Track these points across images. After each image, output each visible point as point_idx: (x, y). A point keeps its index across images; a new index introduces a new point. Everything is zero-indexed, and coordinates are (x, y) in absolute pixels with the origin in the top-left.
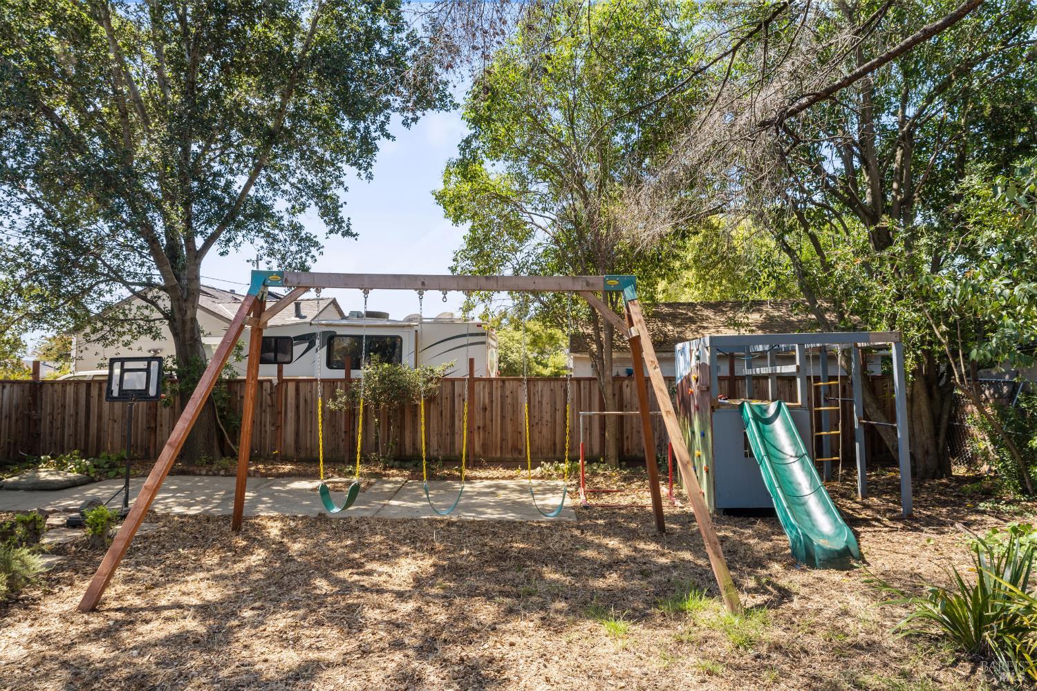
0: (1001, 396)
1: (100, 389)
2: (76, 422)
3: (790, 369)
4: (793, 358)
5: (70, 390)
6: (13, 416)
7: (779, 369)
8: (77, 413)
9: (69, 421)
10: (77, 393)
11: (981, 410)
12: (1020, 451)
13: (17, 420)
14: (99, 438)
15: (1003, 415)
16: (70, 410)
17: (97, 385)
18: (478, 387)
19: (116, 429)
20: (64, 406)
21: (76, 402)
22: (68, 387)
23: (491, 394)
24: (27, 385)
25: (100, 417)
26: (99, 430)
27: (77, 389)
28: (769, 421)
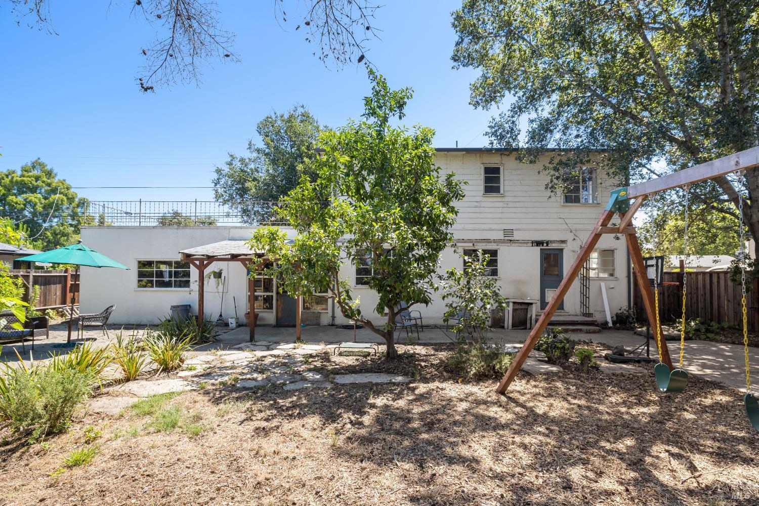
1: (719, 278)
2: (705, 300)
6: (666, 293)
8: (705, 294)
9: (701, 298)
10: (704, 280)
13: (669, 296)
14: (719, 311)
16: (701, 292)
17: (716, 275)
19: (730, 307)
20: (697, 288)
21: (705, 286)
22: (699, 276)
24: (675, 275)
25: (719, 297)
26: (719, 306)
27: (705, 278)
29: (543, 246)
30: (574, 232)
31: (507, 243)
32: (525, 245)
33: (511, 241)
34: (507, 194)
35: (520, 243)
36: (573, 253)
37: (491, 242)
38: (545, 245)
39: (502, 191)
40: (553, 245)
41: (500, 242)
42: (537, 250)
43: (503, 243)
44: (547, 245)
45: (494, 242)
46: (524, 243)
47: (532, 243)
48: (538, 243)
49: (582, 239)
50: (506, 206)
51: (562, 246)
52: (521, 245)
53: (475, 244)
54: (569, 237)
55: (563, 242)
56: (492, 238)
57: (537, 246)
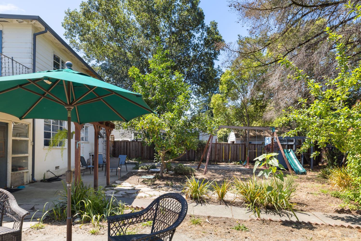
0: (330, 150)
3: (293, 143)
4: (293, 141)
5: (122, 143)
7: (289, 143)
10: (124, 144)
11: (326, 152)
12: (332, 160)
15: (330, 153)
16: (122, 148)
18: (217, 145)
20: (121, 147)
21: (124, 146)
23: (220, 147)
25: (130, 150)
26: (130, 153)
28: (289, 152)
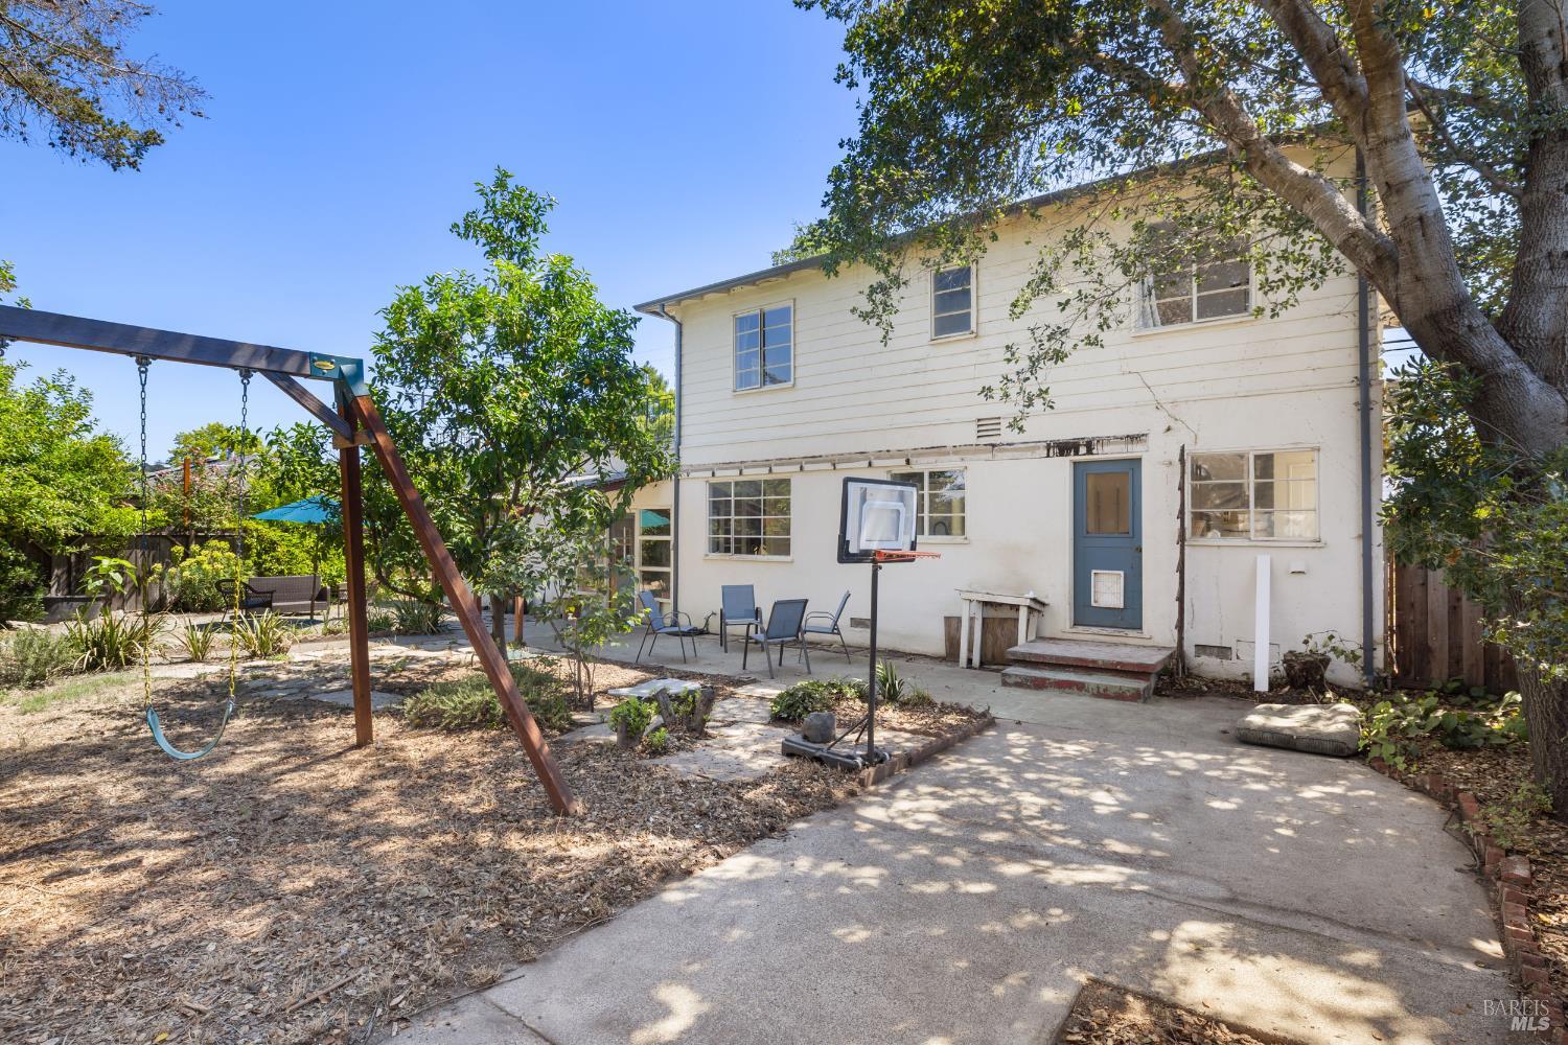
29: (1077, 453)
30: (1168, 407)
31: (985, 452)
32: (1029, 454)
33: (993, 446)
34: (985, 329)
35: (1016, 450)
36: (1165, 468)
37: (948, 454)
38: (1083, 450)
39: (973, 326)
40: (1107, 449)
41: (968, 452)
42: (1064, 465)
43: (975, 452)
44: (1089, 452)
45: (955, 453)
46: (1027, 449)
47: (1048, 448)
48: (1064, 448)
49: (1195, 428)
50: (982, 360)
51: (1135, 451)
52: (1017, 454)
53: (913, 460)
54: (1152, 423)
55: (1133, 438)
56: (950, 443)
57: (1061, 454)
